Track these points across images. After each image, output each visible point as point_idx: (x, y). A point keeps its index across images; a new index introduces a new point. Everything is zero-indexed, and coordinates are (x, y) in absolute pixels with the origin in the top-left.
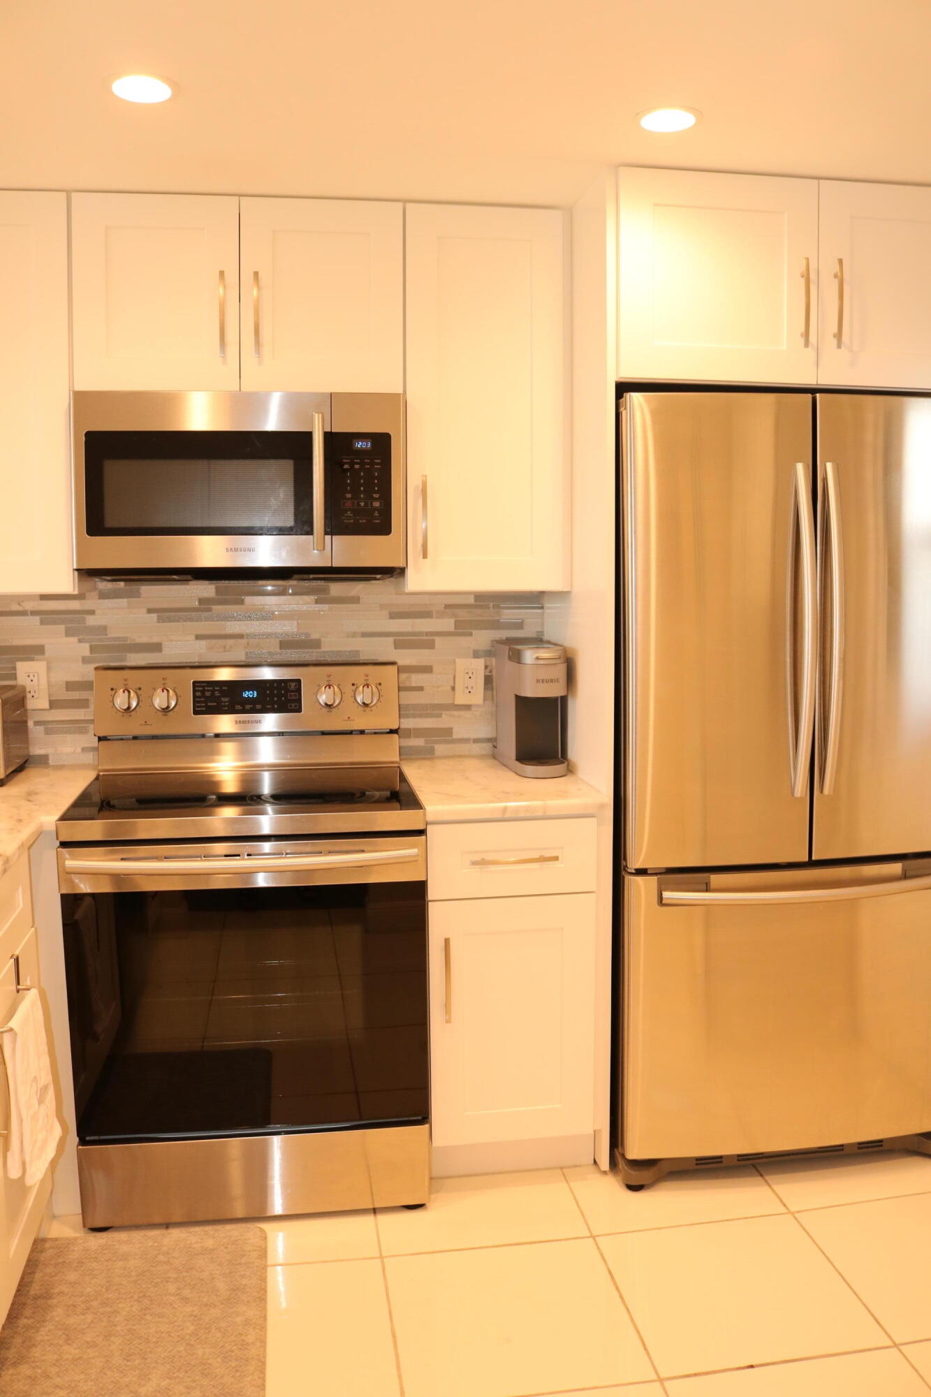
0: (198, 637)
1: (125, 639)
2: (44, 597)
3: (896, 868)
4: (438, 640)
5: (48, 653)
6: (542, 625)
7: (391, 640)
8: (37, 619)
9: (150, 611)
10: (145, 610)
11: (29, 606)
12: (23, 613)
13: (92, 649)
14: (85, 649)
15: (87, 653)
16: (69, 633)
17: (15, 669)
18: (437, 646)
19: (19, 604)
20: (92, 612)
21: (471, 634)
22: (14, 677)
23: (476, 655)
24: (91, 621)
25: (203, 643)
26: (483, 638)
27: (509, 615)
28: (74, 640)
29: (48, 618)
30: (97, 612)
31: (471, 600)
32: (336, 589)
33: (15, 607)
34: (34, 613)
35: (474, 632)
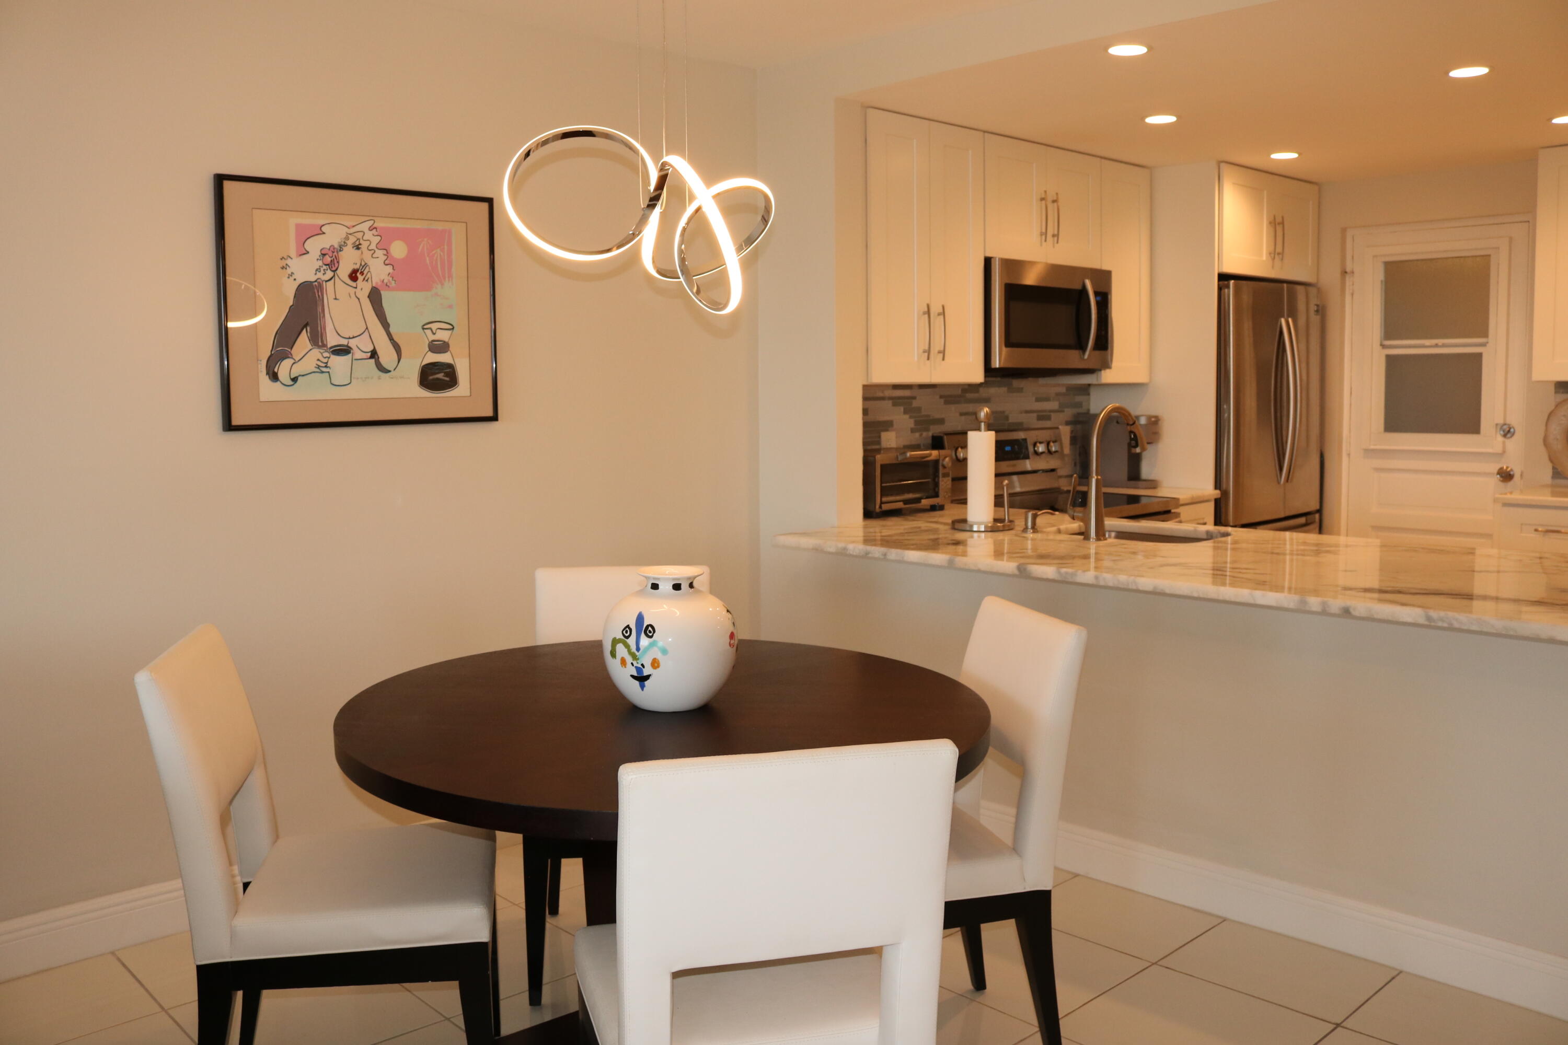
0: (962, 414)
1: (928, 416)
2: (896, 387)
3: (1302, 520)
4: (1052, 414)
5: (895, 426)
6: (1089, 404)
7: (1035, 415)
8: (890, 402)
9: (941, 397)
10: (938, 397)
11: (889, 393)
12: (883, 399)
13: (915, 422)
14: (911, 423)
15: (912, 425)
16: (905, 412)
17: (880, 437)
18: (1052, 419)
19: (883, 392)
20: (914, 398)
21: (1063, 411)
22: (879, 443)
23: (1067, 423)
24: (915, 404)
25: (963, 418)
26: (1069, 413)
27: (1079, 398)
28: (907, 416)
29: (896, 401)
30: (918, 398)
31: (1063, 390)
32: (1016, 383)
33: (881, 395)
34: (890, 398)
35: (1066, 410)
